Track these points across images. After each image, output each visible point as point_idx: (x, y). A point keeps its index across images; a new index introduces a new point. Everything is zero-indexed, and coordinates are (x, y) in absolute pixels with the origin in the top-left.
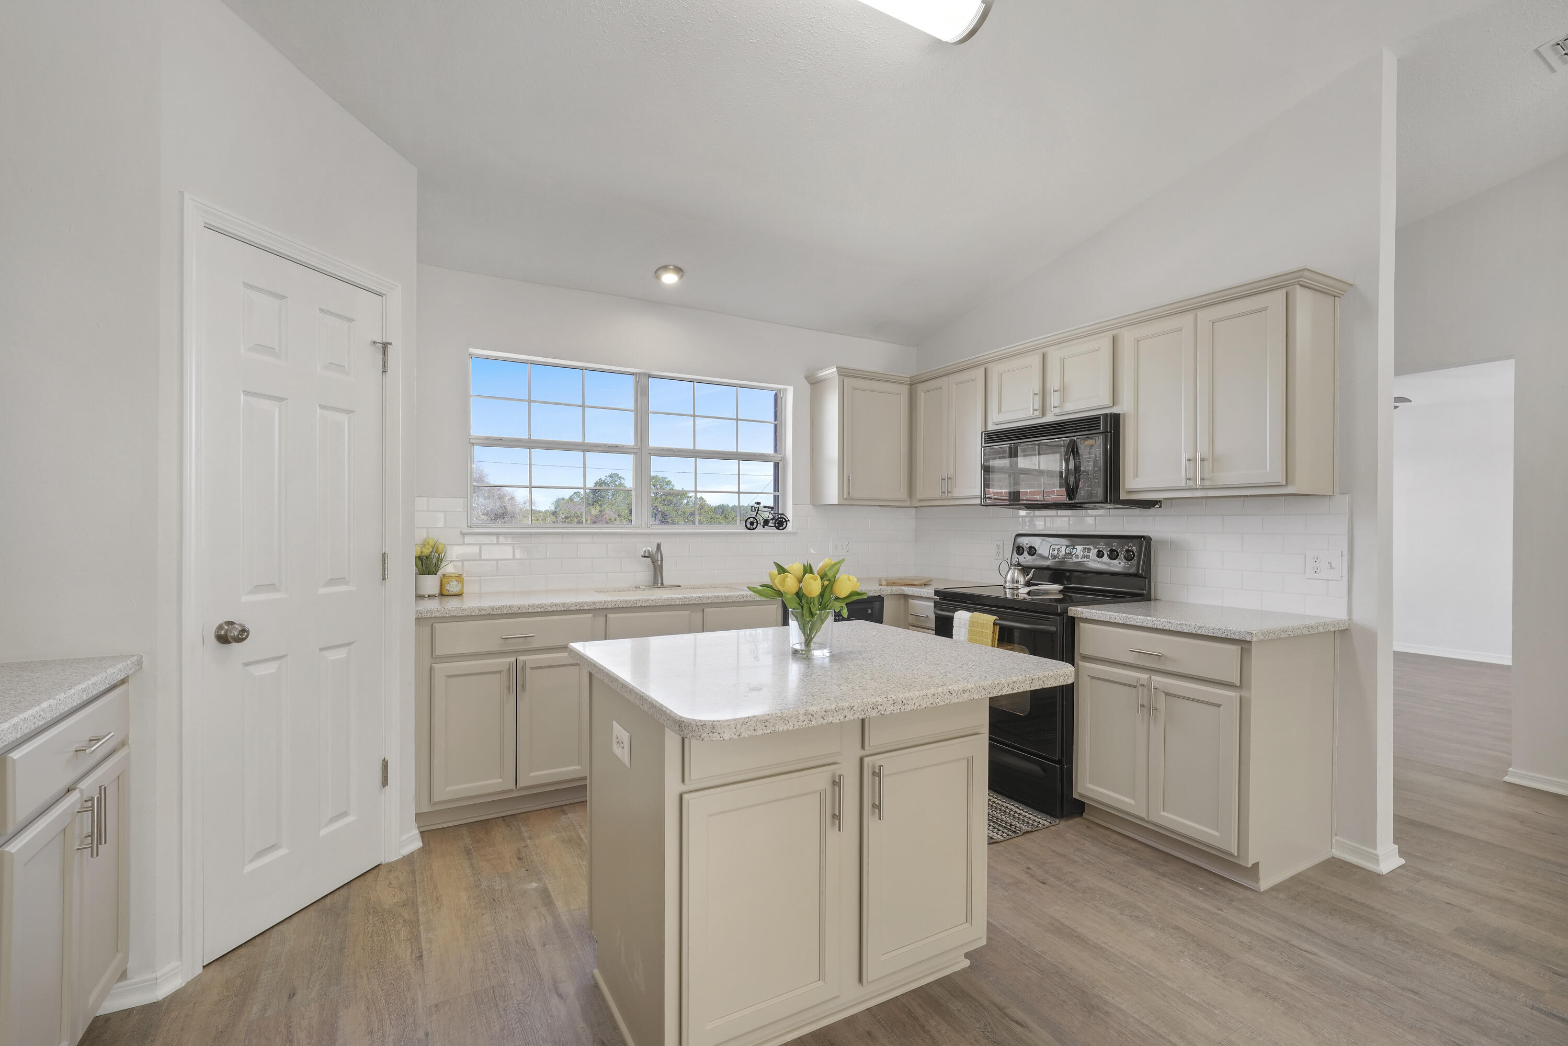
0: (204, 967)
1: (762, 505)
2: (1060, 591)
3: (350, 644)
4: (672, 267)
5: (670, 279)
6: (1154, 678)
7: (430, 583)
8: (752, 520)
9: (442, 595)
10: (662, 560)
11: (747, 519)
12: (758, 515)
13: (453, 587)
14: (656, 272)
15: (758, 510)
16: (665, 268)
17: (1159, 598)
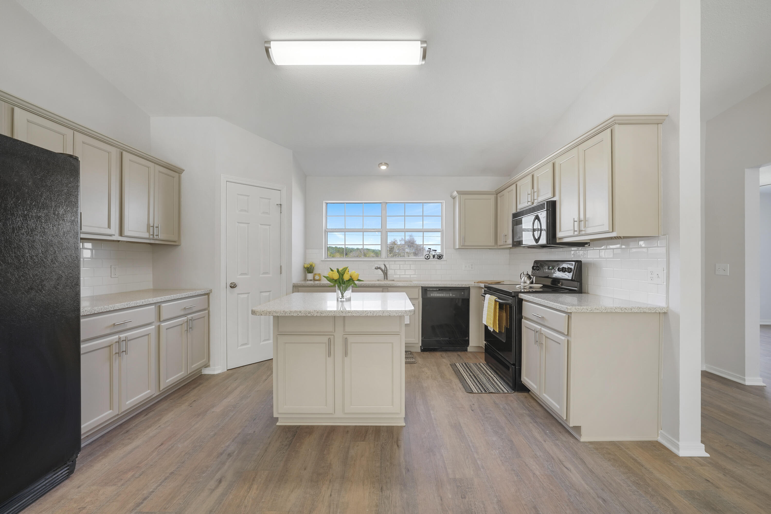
0: (227, 370)
1: (432, 250)
2: (541, 288)
3: (270, 291)
4: (383, 163)
5: (383, 167)
6: (542, 329)
7: (310, 276)
8: (427, 255)
9: (314, 280)
10: (387, 270)
11: (425, 256)
12: (430, 253)
13: (317, 277)
14: (379, 165)
15: (430, 252)
16: (381, 164)
17: (589, 293)
